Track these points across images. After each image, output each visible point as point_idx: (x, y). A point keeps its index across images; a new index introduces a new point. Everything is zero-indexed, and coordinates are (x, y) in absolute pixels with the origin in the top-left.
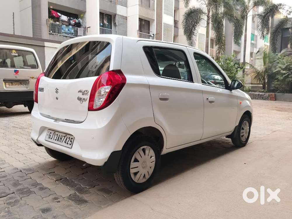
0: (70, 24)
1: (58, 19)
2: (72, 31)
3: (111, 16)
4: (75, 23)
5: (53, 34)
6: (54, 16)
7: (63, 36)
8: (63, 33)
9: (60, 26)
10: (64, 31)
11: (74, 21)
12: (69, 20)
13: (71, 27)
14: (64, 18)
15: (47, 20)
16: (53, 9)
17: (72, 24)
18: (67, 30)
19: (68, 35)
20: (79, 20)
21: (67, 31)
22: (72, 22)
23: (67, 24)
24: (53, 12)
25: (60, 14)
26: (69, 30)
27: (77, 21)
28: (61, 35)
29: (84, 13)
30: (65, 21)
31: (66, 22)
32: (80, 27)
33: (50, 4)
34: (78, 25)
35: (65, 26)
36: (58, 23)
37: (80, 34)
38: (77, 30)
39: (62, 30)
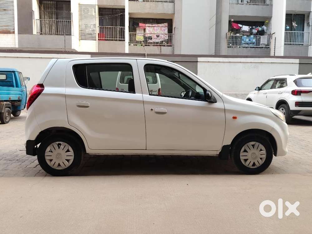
0: (251, 34)
1: (238, 30)
2: (254, 40)
3: (304, 15)
4: (257, 31)
5: (232, 47)
6: (234, 28)
7: (243, 47)
8: (243, 44)
9: (241, 38)
10: (244, 42)
11: (256, 30)
12: (251, 29)
13: (252, 36)
14: (246, 28)
15: (227, 33)
16: (234, 22)
17: (254, 33)
18: (247, 40)
19: (249, 45)
20: (263, 27)
21: (248, 42)
22: (255, 31)
23: (248, 34)
24: (234, 24)
25: (240, 25)
26: (250, 40)
27: (260, 29)
28: (240, 46)
29: (270, 18)
30: (246, 32)
31: (248, 32)
32: (264, 35)
33: (231, 17)
34: (262, 33)
35: (246, 36)
36: (238, 35)
37: (263, 42)
38: (260, 38)
39: (242, 41)
